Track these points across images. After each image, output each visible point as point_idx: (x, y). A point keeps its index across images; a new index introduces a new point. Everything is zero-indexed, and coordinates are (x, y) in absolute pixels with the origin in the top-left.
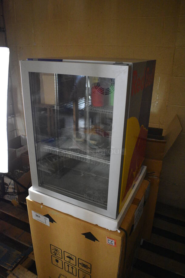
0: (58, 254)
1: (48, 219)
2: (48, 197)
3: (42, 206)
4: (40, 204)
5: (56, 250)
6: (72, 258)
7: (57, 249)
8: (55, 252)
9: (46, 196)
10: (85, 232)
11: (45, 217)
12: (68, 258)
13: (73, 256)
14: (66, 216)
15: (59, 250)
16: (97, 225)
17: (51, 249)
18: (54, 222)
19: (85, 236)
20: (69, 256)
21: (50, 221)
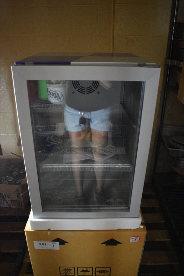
0: (69, 273)
1: (58, 243)
2: (57, 220)
3: (49, 233)
4: (46, 231)
5: (67, 270)
6: (88, 270)
7: (68, 268)
8: (67, 272)
9: (55, 220)
10: (106, 241)
11: (53, 242)
12: (83, 272)
13: (89, 268)
14: (83, 232)
15: (71, 268)
16: (119, 229)
17: (61, 271)
18: (65, 244)
19: (105, 244)
20: (84, 270)
21: (60, 244)
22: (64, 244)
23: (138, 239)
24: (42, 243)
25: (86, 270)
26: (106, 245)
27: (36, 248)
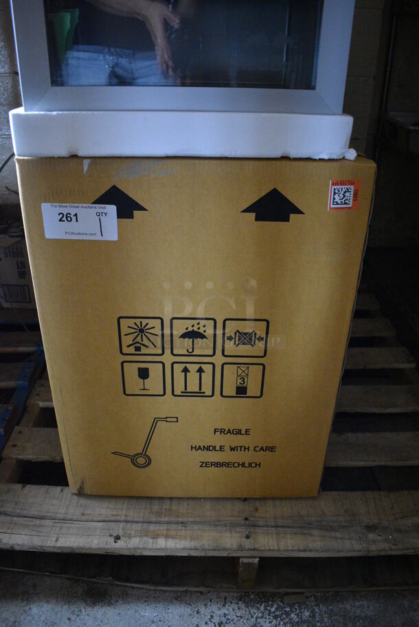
0: (147, 342)
1: (113, 210)
5: (141, 331)
6: (201, 331)
10: (257, 199)
11: (99, 208)
12: (187, 340)
13: (206, 322)
15: (150, 323)
17: (122, 336)
18: (135, 213)
19: (253, 215)
20: (190, 329)
21: (119, 216)
22: (131, 217)
23: (350, 196)
24: (65, 211)
25: (195, 329)
26: (257, 219)
27: (49, 235)
